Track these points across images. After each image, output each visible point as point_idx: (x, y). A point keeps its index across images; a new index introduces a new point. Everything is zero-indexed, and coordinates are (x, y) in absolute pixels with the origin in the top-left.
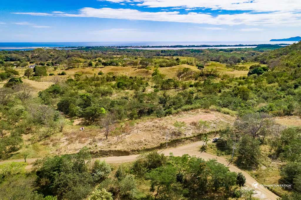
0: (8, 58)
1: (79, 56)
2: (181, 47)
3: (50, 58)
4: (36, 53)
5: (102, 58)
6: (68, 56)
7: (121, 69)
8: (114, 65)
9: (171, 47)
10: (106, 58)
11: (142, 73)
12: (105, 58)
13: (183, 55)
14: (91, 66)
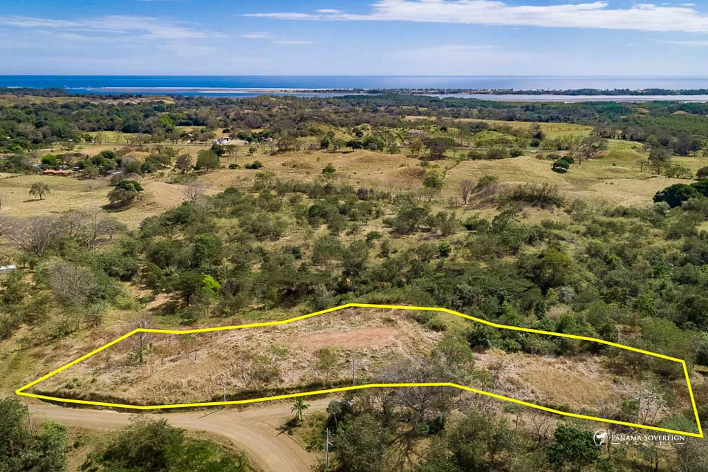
0: (190, 119)
1: (324, 117)
2: (590, 95)
3: (267, 121)
4: (246, 109)
5: (371, 125)
6: (302, 119)
7: (380, 160)
8: (373, 149)
9: (566, 93)
10: (381, 125)
11: (411, 175)
12: (379, 124)
13: (573, 120)
14: (327, 147)
